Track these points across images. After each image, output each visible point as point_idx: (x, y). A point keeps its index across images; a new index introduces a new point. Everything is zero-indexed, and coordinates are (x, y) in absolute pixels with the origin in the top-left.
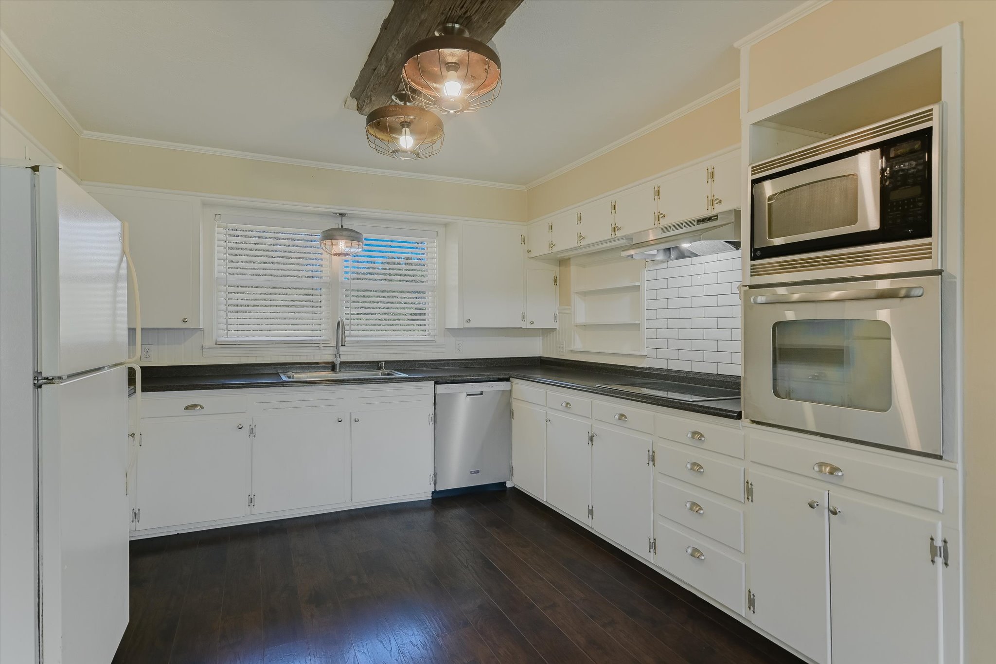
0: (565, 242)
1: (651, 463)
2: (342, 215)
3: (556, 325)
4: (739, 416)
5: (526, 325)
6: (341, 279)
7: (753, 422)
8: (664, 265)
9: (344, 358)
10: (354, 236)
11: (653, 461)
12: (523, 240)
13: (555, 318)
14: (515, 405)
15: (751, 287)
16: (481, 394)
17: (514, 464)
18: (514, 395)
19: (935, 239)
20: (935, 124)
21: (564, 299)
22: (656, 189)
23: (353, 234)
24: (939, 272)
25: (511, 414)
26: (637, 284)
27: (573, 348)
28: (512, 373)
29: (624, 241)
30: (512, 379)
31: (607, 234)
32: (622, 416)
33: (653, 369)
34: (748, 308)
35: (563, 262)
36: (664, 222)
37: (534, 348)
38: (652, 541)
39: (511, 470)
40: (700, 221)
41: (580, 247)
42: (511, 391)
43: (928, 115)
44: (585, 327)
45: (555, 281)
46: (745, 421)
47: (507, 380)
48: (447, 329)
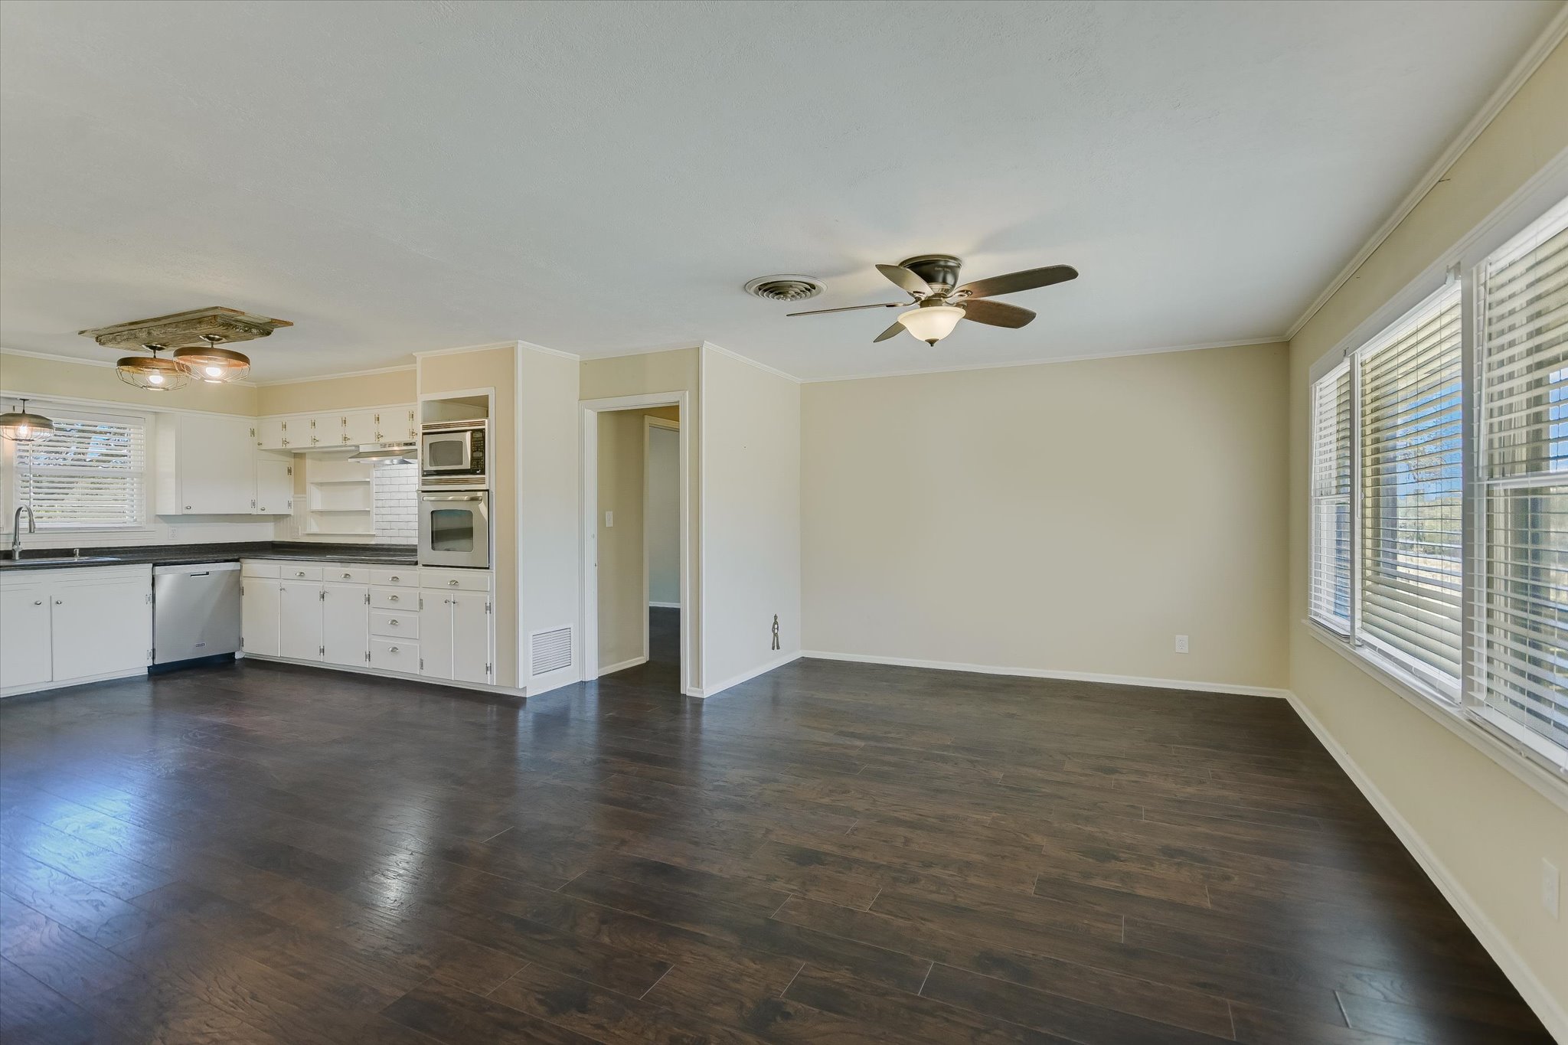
0: (300, 441)
1: (367, 603)
2: (24, 400)
3: (291, 512)
4: (416, 563)
5: (254, 512)
6: (15, 464)
7: (424, 565)
8: (389, 467)
9: (24, 547)
10: (42, 422)
11: (369, 601)
12: (253, 433)
13: (290, 505)
14: (245, 583)
15: (423, 492)
16: (207, 573)
17: (244, 636)
18: (244, 573)
19: (486, 476)
20: (486, 427)
21: (300, 487)
22: (377, 416)
23: (42, 421)
24: (488, 490)
25: (241, 591)
26: (368, 480)
27: (308, 532)
28: (242, 555)
29: (353, 448)
30: (241, 560)
31: (339, 442)
32: (347, 575)
33: (380, 545)
34: (421, 502)
35: (298, 455)
36: (382, 440)
37: (266, 533)
38: (368, 653)
39: (241, 642)
40: (406, 444)
41: (314, 448)
42: (240, 570)
43: (483, 423)
44: (322, 513)
45: (290, 471)
46: (420, 566)
47: (237, 560)
48: (159, 516)
